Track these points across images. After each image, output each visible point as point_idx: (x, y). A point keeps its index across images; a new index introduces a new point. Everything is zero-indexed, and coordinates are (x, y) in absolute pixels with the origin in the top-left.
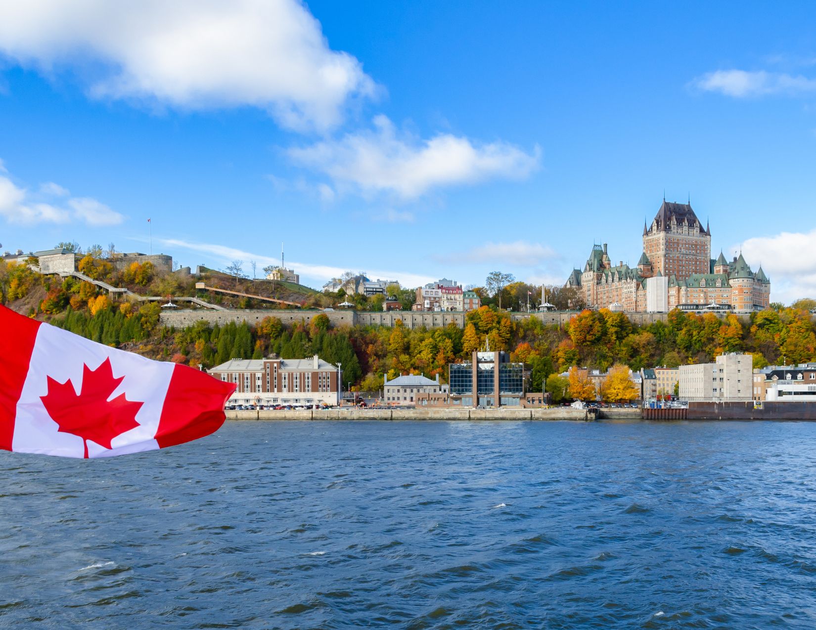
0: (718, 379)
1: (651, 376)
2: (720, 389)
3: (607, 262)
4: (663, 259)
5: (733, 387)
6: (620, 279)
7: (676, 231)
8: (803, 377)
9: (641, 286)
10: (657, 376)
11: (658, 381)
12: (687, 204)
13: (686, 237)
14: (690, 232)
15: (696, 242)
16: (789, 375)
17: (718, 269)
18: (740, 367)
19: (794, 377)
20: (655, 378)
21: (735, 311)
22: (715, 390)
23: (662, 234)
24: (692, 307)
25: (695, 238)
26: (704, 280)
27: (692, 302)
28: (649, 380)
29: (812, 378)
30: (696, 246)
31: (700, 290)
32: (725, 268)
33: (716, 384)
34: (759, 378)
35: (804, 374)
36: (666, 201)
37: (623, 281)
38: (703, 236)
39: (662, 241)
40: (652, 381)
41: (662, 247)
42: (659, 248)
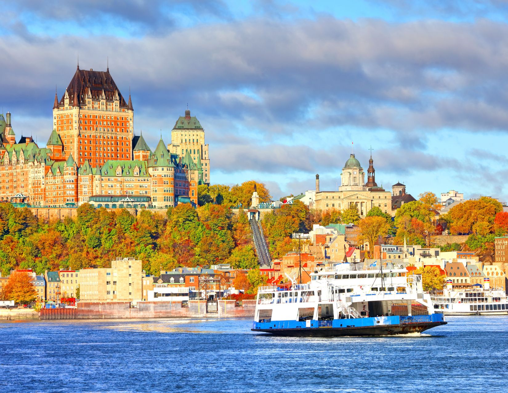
0: (112, 283)
1: (55, 279)
2: (114, 292)
3: (10, 136)
4: (76, 139)
5: (125, 290)
6: (26, 161)
7: (91, 106)
8: (184, 280)
9: (50, 171)
10: (61, 278)
11: (61, 283)
12: (106, 71)
13: (103, 112)
14: (108, 107)
15: (115, 117)
16: (172, 279)
17: (137, 154)
18: (130, 271)
19: (177, 281)
20: (60, 281)
21: (154, 204)
22: (108, 293)
23: (75, 111)
24: (106, 199)
25: (114, 113)
26: (120, 168)
27: (106, 192)
28: (52, 283)
29: (192, 282)
30: (115, 122)
31: (115, 179)
32: (145, 154)
33: (110, 287)
34: (148, 282)
35: (186, 277)
36: (81, 69)
37: (31, 163)
38: (124, 111)
39: (75, 119)
40: (56, 284)
41: (76, 125)
42: (72, 126)
